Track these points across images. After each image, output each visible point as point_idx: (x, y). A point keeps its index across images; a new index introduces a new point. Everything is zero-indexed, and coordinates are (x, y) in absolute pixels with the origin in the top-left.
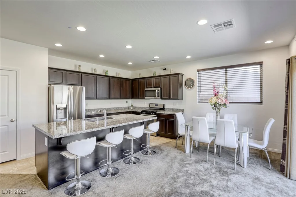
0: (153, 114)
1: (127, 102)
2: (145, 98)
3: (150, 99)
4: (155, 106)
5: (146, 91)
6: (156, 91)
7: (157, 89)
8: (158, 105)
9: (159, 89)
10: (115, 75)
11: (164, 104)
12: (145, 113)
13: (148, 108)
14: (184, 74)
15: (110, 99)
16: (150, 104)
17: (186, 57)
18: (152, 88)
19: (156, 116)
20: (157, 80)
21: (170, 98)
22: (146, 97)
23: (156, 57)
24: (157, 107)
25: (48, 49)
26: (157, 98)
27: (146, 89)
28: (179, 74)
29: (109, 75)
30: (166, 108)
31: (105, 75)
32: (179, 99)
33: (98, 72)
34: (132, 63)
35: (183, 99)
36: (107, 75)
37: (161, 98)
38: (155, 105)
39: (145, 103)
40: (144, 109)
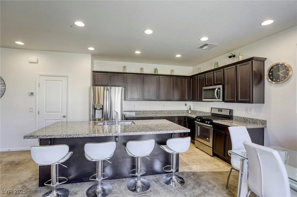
0: (209, 123)
1: (186, 105)
2: (204, 100)
3: (213, 101)
4: (218, 111)
5: (205, 90)
6: (216, 89)
7: (218, 86)
8: (221, 111)
9: (221, 86)
10: (169, 73)
11: (230, 110)
12: (199, 120)
13: (208, 113)
14: (266, 59)
15: (160, 100)
16: (212, 108)
17: (263, 24)
18: (212, 85)
19: (212, 126)
20: (219, 74)
21: (238, 101)
22: (204, 98)
23: (204, 39)
24: (221, 113)
25: (91, 55)
26: (217, 100)
27: (204, 88)
28: (251, 59)
29: (159, 73)
30: (234, 115)
31: (154, 73)
32: (252, 103)
33: (145, 72)
34: (180, 56)
35: (263, 103)
36: (156, 73)
37: (224, 100)
38: (218, 109)
39: (207, 107)
40: (201, 115)
